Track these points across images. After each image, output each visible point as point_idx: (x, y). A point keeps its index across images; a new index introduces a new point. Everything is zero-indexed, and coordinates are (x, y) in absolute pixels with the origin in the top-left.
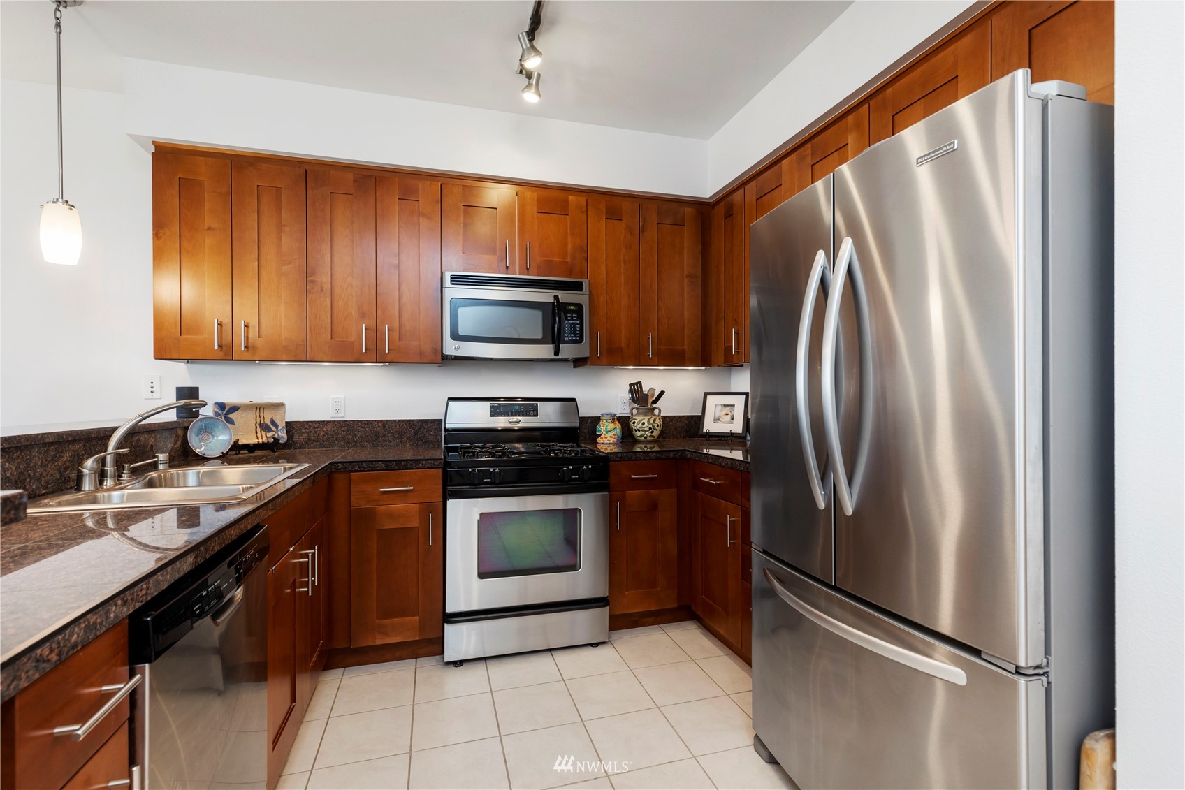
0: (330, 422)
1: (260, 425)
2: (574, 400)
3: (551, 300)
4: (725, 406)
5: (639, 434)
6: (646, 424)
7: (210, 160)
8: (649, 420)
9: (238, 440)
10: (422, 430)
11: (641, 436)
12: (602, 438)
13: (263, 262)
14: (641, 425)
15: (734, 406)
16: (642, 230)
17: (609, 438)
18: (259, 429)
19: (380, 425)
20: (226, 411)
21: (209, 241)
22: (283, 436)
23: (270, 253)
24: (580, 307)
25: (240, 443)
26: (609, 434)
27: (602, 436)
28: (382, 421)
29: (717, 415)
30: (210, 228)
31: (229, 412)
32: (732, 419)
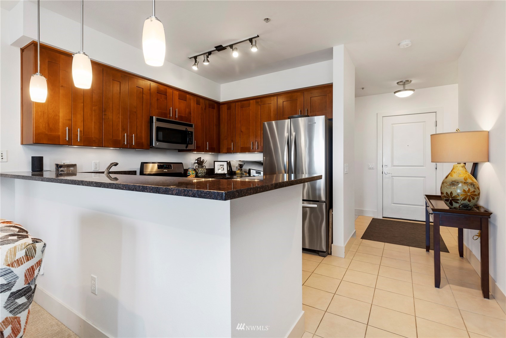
2: (182, 163)
3: (185, 129)
4: (221, 165)
5: (200, 174)
6: (203, 171)
7: (63, 56)
8: (204, 170)
11: (201, 175)
12: (190, 176)
13: (85, 104)
14: (201, 171)
15: (223, 165)
16: (205, 109)
17: (193, 176)
24: (192, 132)
26: (193, 175)
27: (191, 175)
29: (219, 168)
30: (62, 86)
32: (224, 169)
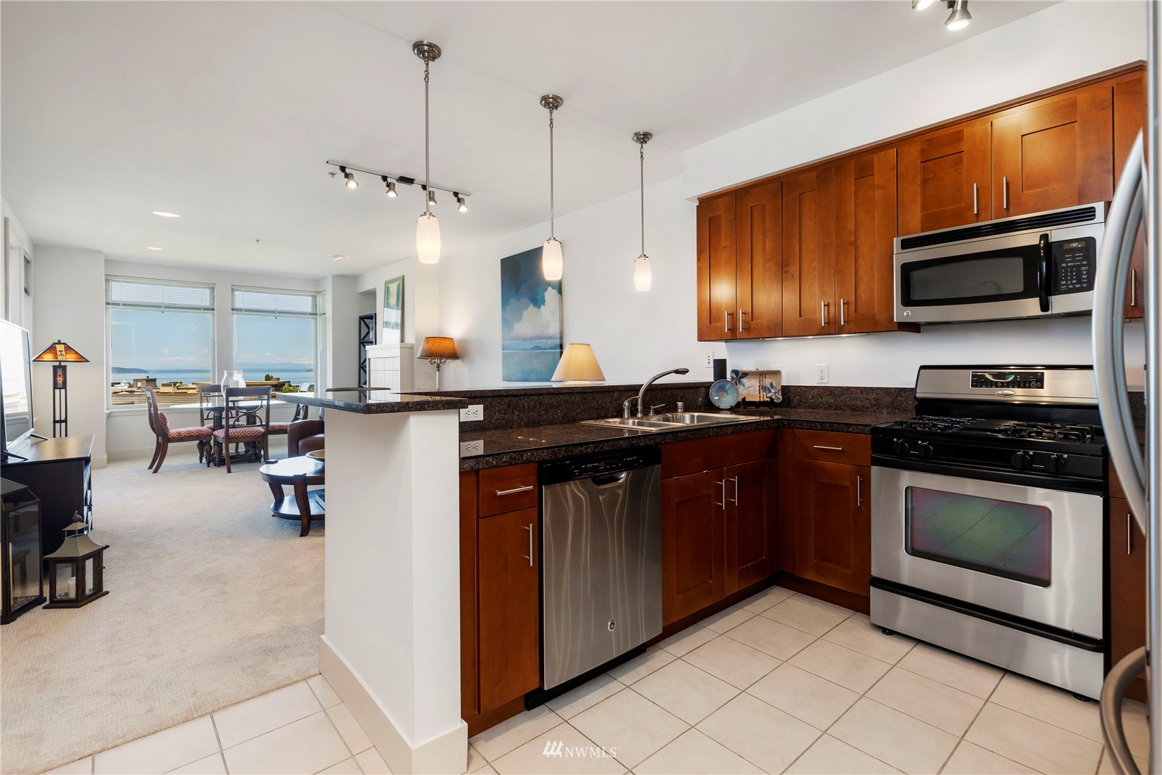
0: (816, 387)
1: (762, 387)
7: (725, 198)
9: (745, 398)
10: (899, 398)
13: (754, 264)
18: (761, 390)
19: (858, 391)
20: (740, 375)
21: (723, 256)
22: (778, 398)
23: (758, 257)
24: (1090, 241)
25: (747, 400)
28: (860, 388)
30: (724, 247)
31: (742, 377)
